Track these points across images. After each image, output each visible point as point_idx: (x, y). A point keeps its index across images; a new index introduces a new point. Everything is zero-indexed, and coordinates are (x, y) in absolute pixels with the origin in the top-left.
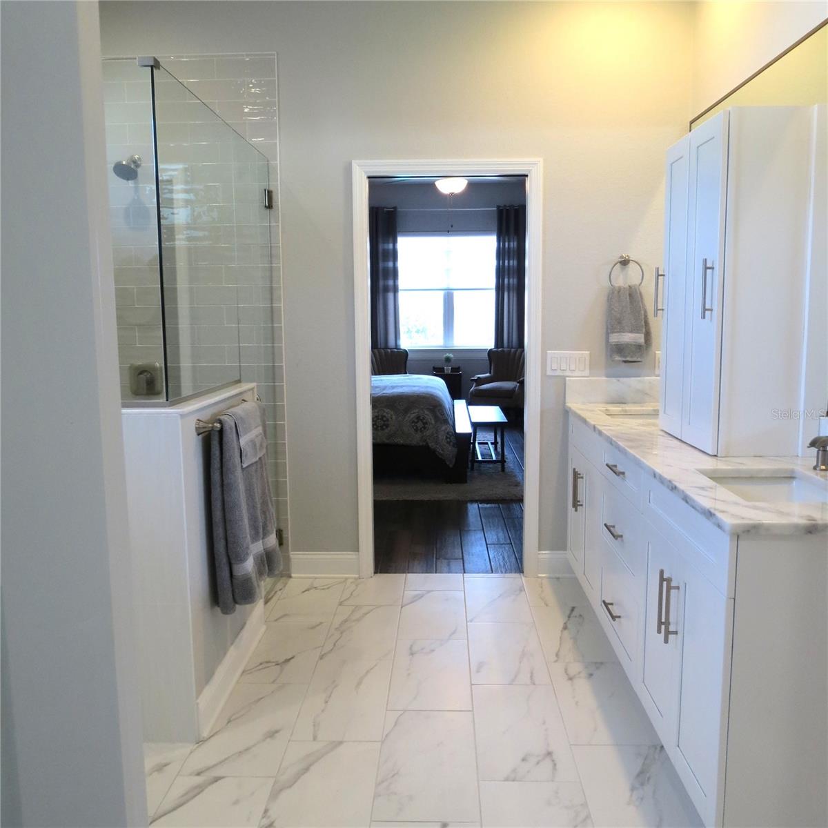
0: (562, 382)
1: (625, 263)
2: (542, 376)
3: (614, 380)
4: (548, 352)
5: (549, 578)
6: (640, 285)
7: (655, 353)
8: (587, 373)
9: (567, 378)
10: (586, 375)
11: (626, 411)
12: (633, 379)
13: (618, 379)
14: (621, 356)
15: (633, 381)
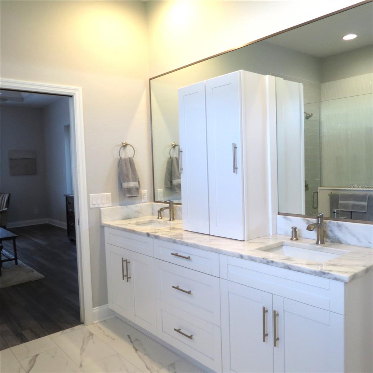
0: (99, 211)
1: (125, 146)
2: (88, 208)
3: (124, 207)
4: (90, 195)
5: (100, 322)
6: (133, 157)
7: (141, 192)
8: (110, 204)
9: (101, 208)
10: (110, 206)
11: (137, 223)
12: (133, 205)
13: (126, 206)
14: (129, 194)
15: (133, 207)
